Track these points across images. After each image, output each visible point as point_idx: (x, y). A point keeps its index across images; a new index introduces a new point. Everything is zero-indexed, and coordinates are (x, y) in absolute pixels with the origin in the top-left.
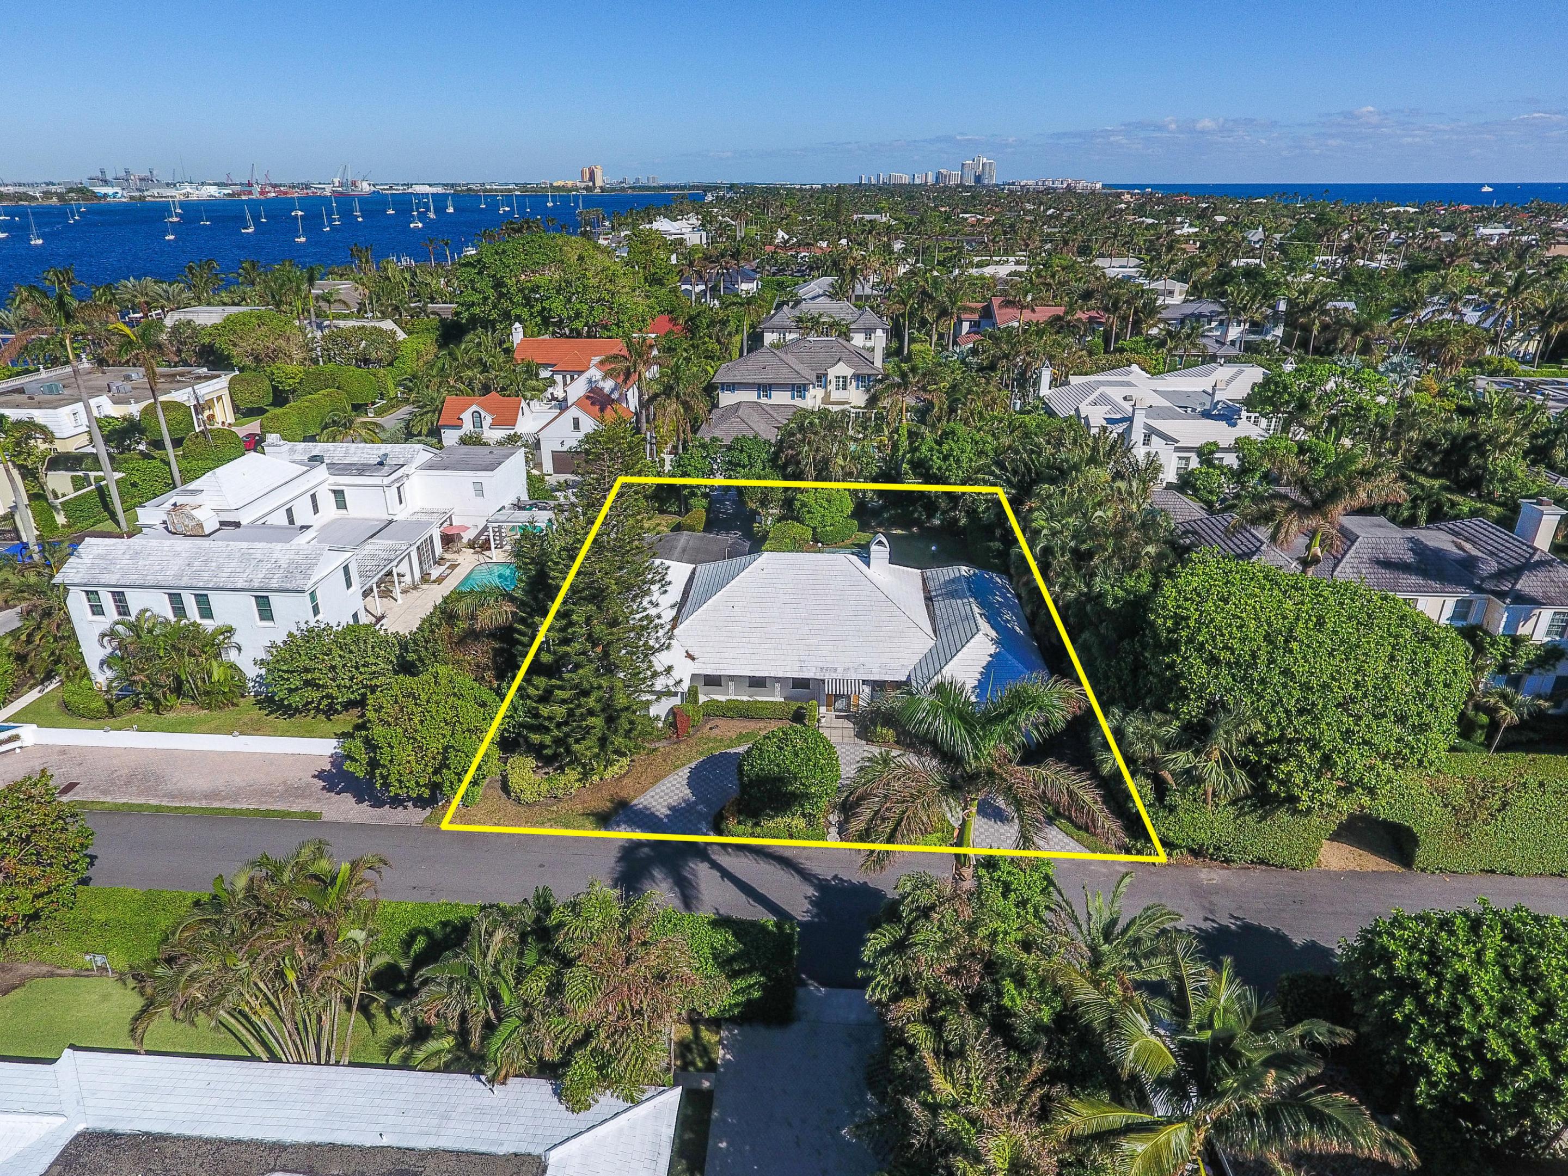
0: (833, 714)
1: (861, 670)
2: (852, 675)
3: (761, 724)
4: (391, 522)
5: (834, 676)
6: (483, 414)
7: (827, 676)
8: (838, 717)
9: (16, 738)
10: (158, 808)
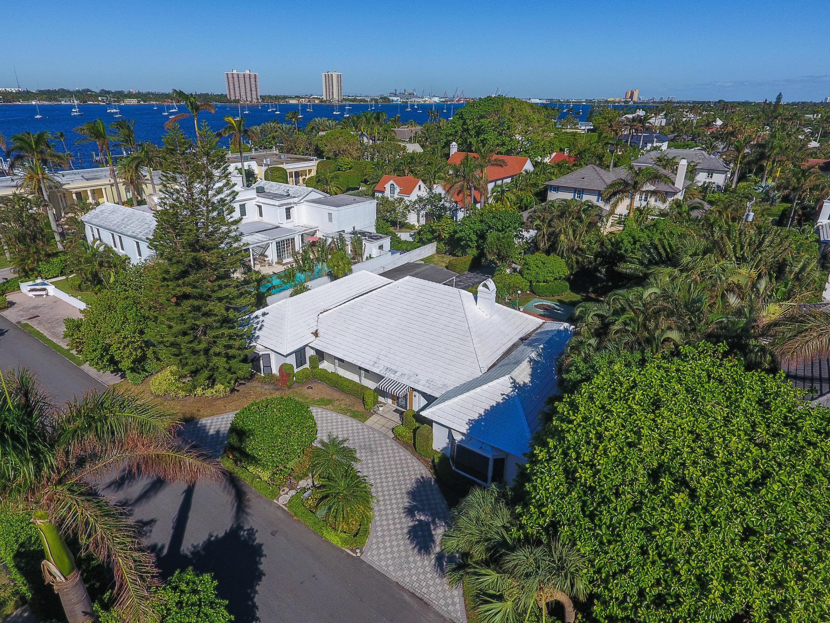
0: (396, 407)
1: (413, 379)
2: (405, 381)
3: (343, 397)
4: (277, 227)
5: (392, 376)
6: (396, 186)
7: (389, 375)
8: (396, 411)
9: (44, 290)
10: (42, 337)
